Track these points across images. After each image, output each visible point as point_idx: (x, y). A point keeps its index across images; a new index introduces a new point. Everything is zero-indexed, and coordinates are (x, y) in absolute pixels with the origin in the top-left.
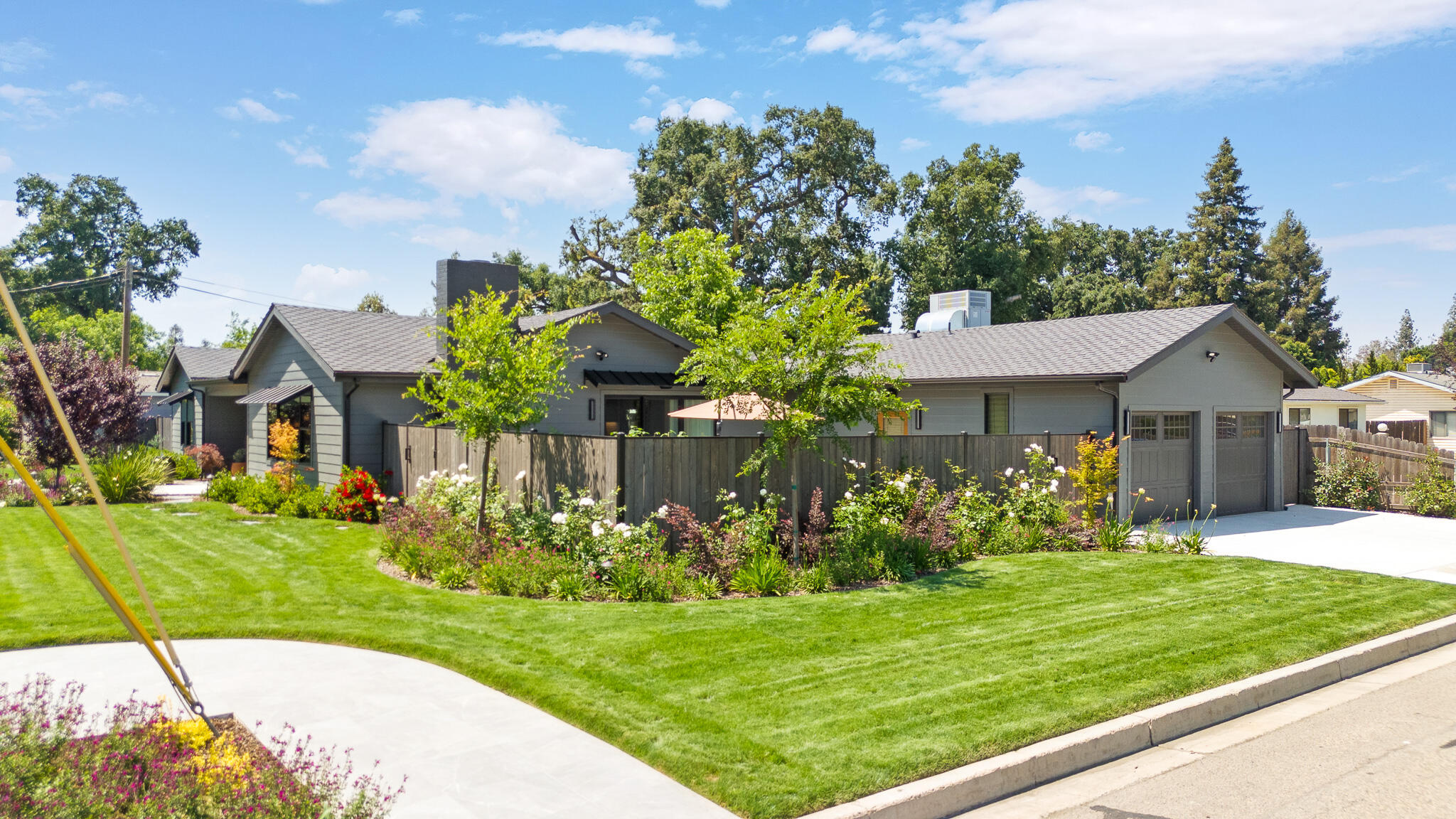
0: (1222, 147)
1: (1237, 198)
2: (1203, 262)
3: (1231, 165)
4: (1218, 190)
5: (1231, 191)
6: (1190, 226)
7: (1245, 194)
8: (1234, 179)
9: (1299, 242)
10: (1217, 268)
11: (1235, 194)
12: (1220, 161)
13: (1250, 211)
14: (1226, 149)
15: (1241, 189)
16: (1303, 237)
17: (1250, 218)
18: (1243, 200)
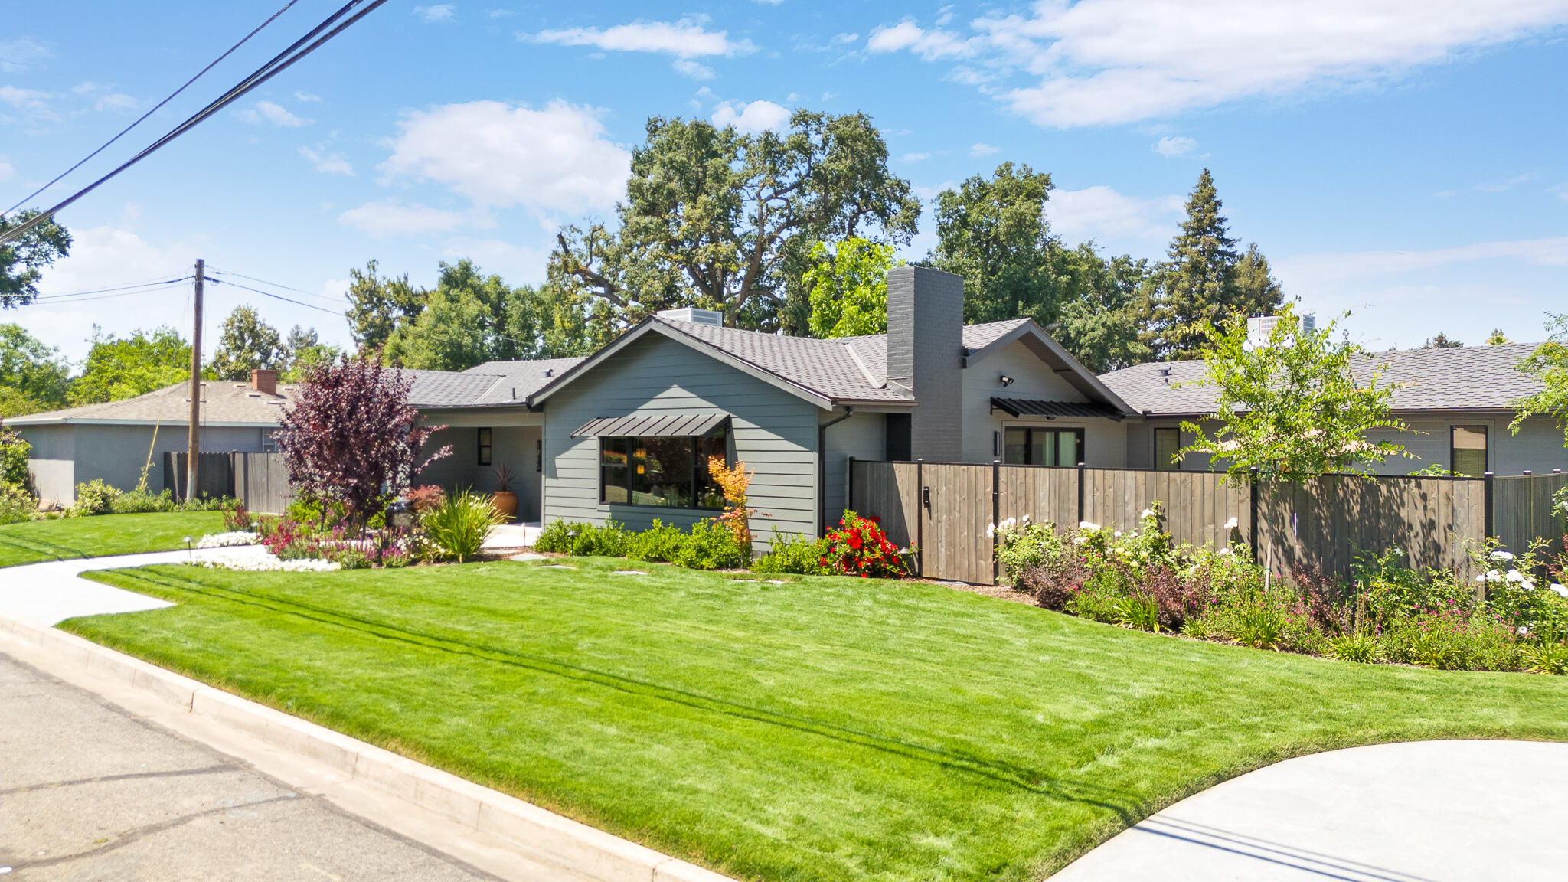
0: (1202, 177)
1: (1217, 229)
2: (1188, 292)
3: (1212, 196)
4: (1200, 221)
5: (1212, 222)
6: (1172, 256)
7: (1224, 226)
8: (1215, 210)
9: (1263, 276)
10: (1201, 300)
11: (1215, 226)
12: (1201, 191)
13: (1228, 242)
14: (1206, 181)
15: (1221, 220)
16: (1266, 271)
17: (1229, 250)
18: (1223, 231)
